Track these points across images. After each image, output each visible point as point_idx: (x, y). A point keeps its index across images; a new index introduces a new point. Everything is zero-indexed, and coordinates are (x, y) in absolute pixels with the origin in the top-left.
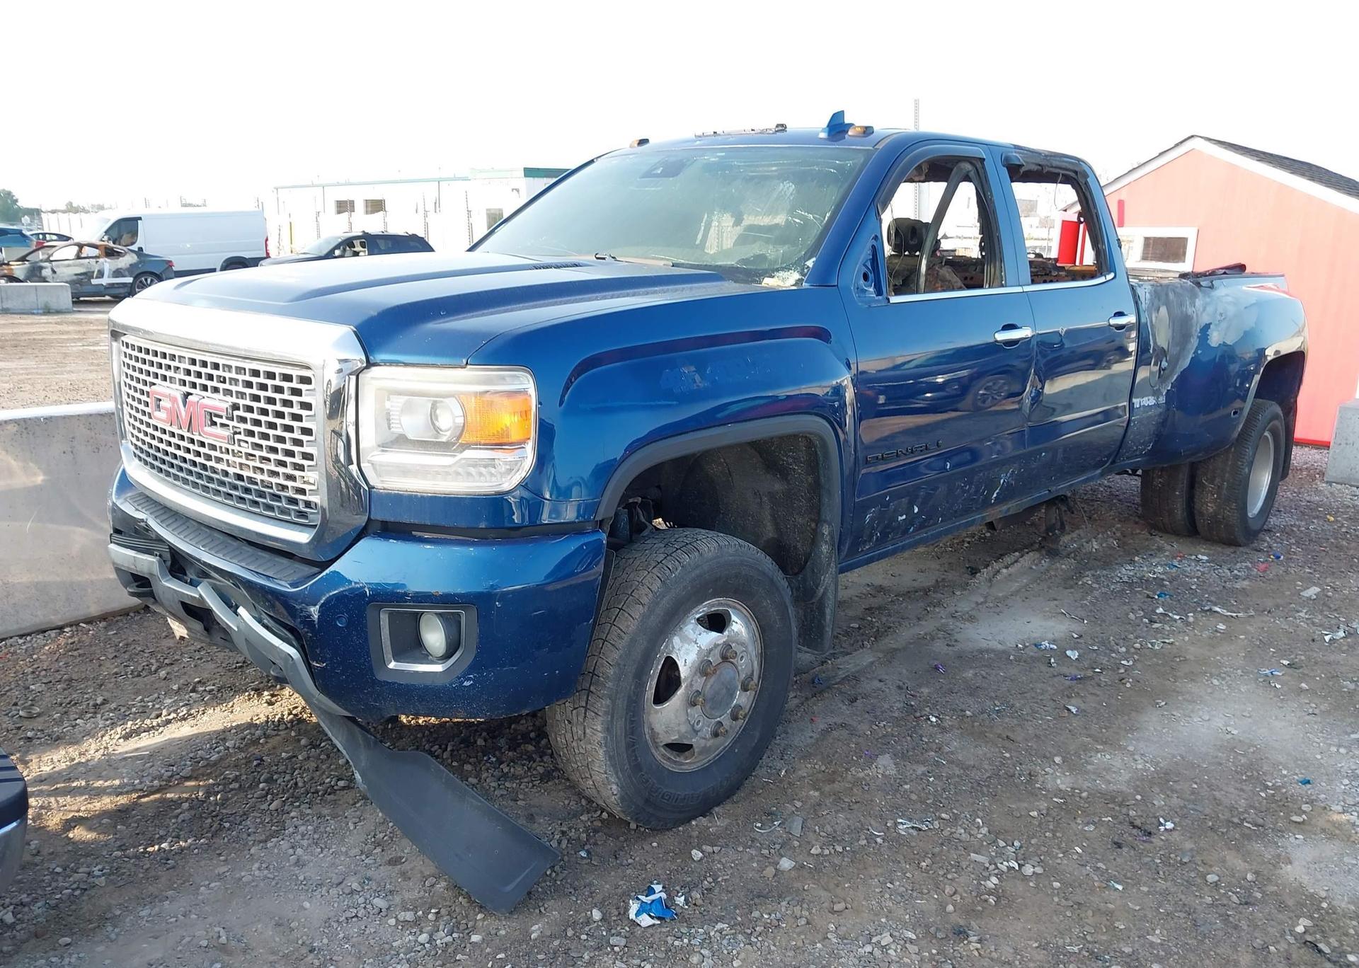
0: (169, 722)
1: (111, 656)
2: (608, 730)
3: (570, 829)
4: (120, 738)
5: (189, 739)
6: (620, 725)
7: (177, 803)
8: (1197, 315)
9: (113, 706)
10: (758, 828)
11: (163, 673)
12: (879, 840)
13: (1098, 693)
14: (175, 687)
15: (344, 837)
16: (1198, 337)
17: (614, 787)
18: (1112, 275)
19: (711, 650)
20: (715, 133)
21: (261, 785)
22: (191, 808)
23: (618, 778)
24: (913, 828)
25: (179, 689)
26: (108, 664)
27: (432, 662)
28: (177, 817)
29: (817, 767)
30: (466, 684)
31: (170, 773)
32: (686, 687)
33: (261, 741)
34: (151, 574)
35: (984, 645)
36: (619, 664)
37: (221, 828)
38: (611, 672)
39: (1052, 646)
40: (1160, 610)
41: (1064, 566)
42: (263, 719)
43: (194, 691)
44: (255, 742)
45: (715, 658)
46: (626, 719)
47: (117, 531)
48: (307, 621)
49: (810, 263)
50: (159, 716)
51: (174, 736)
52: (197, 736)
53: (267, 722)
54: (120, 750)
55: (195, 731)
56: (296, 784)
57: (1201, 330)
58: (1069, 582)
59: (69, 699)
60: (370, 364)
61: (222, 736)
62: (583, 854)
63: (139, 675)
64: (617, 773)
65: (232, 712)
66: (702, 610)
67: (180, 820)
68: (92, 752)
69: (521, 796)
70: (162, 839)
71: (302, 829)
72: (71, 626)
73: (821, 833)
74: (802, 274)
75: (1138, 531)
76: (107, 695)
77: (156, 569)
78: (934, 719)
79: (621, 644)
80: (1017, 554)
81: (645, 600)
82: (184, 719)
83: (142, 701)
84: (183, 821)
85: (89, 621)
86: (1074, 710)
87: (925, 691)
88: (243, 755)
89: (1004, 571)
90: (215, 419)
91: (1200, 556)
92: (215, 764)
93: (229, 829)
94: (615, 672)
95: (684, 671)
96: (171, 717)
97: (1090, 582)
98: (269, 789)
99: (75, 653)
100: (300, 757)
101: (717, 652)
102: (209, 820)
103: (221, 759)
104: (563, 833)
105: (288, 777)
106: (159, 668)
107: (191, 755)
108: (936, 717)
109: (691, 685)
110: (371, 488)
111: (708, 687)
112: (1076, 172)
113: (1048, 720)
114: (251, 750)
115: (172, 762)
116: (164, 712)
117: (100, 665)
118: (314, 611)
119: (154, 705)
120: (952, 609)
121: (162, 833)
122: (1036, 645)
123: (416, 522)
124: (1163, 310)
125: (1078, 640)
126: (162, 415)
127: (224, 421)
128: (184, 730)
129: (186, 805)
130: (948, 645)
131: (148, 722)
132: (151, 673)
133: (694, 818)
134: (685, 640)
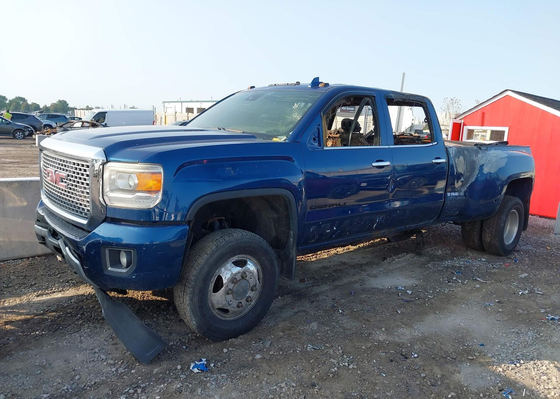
0: (54, 292)
1: (42, 269)
2: (191, 300)
3: (183, 338)
4: (35, 296)
5: (60, 298)
6: (196, 299)
7: (47, 319)
8: (478, 160)
9: (37, 285)
10: (254, 344)
11: (59, 276)
12: (298, 351)
13: (414, 307)
14: (61, 281)
15: (100, 334)
16: (478, 169)
17: (194, 322)
18: (436, 143)
19: (237, 274)
20: (275, 84)
21: (78, 316)
22: (51, 321)
23: (195, 319)
24: (313, 348)
25: (63, 281)
26: (41, 271)
27: (123, 269)
28: (45, 324)
29: (287, 324)
30: (133, 277)
31: (48, 309)
32: (225, 287)
33: (85, 301)
34: (45, 236)
35: (375, 286)
36: (196, 276)
37: (59, 328)
38: (193, 278)
39: (402, 288)
40: (455, 278)
41: (422, 259)
42: (88, 293)
43: (68, 282)
44: (82, 301)
45: (239, 277)
46: (198, 297)
47: (38, 220)
48: (82, 251)
49: (291, 133)
50: (51, 290)
51: (54, 297)
53: (89, 294)
54: (34, 300)
55: (63, 296)
56: (91, 316)
57: (480, 166)
58: (422, 265)
59: (22, 282)
60: (108, 162)
61: (71, 298)
62: (184, 347)
63: (50, 276)
64: (195, 317)
65: (78, 290)
66: (235, 258)
67: (46, 325)
68: (24, 300)
69: (170, 326)
70: (37, 330)
71: (86, 330)
72: (32, 258)
73: (277, 347)
74: (287, 137)
75: (462, 248)
76: (37, 282)
77: (47, 234)
78: (341, 311)
79: (197, 268)
80: (405, 253)
81: (208, 253)
82: (60, 291)
83: (48, 284)
84: (47, 325)
85: (39, 256)
86: (399, 312)
87: (343, 301)
88: (76, 305)
89: (397, 260)
90: (63, 180)
91: (482, 259)
92: (66, 307)
93: (61, 329)
94: (194, 279)
95: (225, 281)
96: (55, 290)
97: (430, 266)
98: (81, 317)
99: (31, 267)
100: (96, 307)
101: (240, 275)
102: (56, 326)
103: (68, 306)
104: (180, 339)
105: (89, 313)
106: (59, 274)
107: (57, 304)
108: (342, 310)
109: (227, 286)
110: (107, 205)
111: (235, 288)
113: (387, 315)
114: (80, 303)
115: (50, 305)
116: (54, 289)
117: (38, 272)
118: (84, 248)
119: (51, 286)
120: (369, 273)
121: (38, 328)
122: (396, 288)
123: (121, 218)
124: (461, 158)
125: (415, 287)
126: (49, 178)
127: (65, 180)
128: (60, 295)
129: (50, 320)
130: (360, 285)
131: (47, 291)
132: (55, 275)
133: (231, 339)
134: (226, 269)
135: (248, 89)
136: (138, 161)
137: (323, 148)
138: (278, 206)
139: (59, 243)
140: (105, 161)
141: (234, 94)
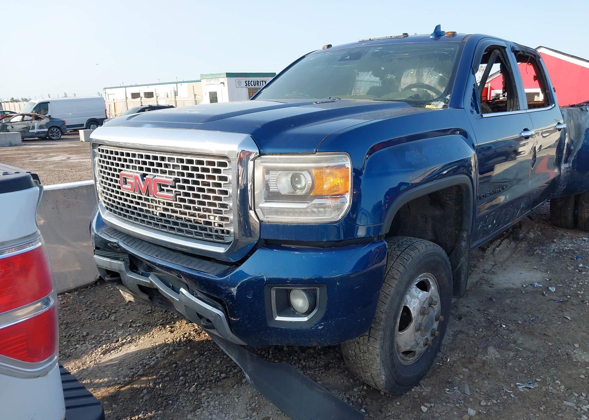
0: (123, 344)
1: (84, 309)
2: (382, 347)
3: (351, 396)
4: (101, 354)
5: (137, 353)
6: (387, 344)
7: (140, 390)
8: (583, 124)
9: (93, 336)
10: (448, 391)
11: (113, 318)
12: (512, 395)
13: (575, 308)
14: (121, 325)
15: (234, 408)
16: (585, 134)
17: (383, 376)
18: (553, 105)
19: (425, 301)
20: (370, 39)
21: (181, 378)
22: (148, 392)
23: (385, 372)
24: (526, 387)
25: (123, 326)
26: (84, 314)
27: (298, 316)
28: (142, 398)
29: (460, 355)
30: (320, 328)
31: (132, 373)
32: (415, 322)
33: (173, 353)
34: (121, 271)
35: (506, 286)
36: (387, 312)
37: (168, 404)
38: (383, 316)
39: (540, 285)
40: (581, 265)
41: (523, 245)
42: (171, 341)
43: (130, 326)
44: (170, 354)
45: (426, 305)
46: (390, 341)
47: (97, 248)
48: (230, 296)
49: (448, 97)
50: (117, 341)
51: (128, 352)
52: (140, 351)
53: (174, 342)
54: (103, 361)
55: (137, 349)
56: (198, 376)
57: (585, 131)
58: (530, 252)
59: (69, 334)
60: (261, 154)
61: (153, 351)
62: (363, 411)
63: (101, 319)
64: (385, 369)
65: (153, 337)
66: (418, 280)
67: (144, 400)
68: (88, 363)
69: (318, 379)
70: (138, 412)
71: (212, 403)
72: (61, 294)
73: (481, 393)
74: (445, 102)
75: (547, 227)
76: (88, 330)
77: (123, 268)
78: (504, 326)
79: (388, 301)
80: (499, 240)
81: (396, 277)
82: (130, 342)
83: (106, 333)
84: (146, 400)
85: (70, 292)
86: (569, 318)
87: (492, 311)
88: (166, 361)
89: (497, 249)
90: (163, 187)
91: (584, 238)
92: (153, 367)
93: (172, 404)
94: (385, 317)
95: (414, 313)
96: (124, 342)
97: (540, 253)
98: (186, 380)
99: (66, 309)
100: (196, 361)
101: (427, 302)
102: (160, 400)
103: (156, 364)
104: (348, 399)
105: (193, 373)
106: (109, 315)
107: (141, 362)
108: (505, 325)
109: (417, 320)
110: (261, 222)
111: (424, 321)
112: (535, 56)
113: (559, 324)
114: (169, 358)
115: (132, 367)
116: (120, 339)
117: (80, 315)
118: (234, 290)
119: (113, 335)
120: (482, 269)
121: (137, 408)
122: (531, 285)
123: (287, 239)
124: (572, 121)
125: (550, 282)
126: (128, 186)
127: (169, 188)
128: (132, 348)
129: (145, 391)
130: (490, 287)
131: (113, 344)
132: (106, 318)
134: (412, 296)
135: (323, 49)
136: (315, 150)
137: (482, 116)
138: (448, 199)
139: (151, 281)
140: (258, 154)
141: (304, 57)
